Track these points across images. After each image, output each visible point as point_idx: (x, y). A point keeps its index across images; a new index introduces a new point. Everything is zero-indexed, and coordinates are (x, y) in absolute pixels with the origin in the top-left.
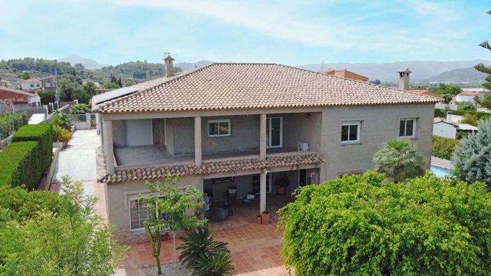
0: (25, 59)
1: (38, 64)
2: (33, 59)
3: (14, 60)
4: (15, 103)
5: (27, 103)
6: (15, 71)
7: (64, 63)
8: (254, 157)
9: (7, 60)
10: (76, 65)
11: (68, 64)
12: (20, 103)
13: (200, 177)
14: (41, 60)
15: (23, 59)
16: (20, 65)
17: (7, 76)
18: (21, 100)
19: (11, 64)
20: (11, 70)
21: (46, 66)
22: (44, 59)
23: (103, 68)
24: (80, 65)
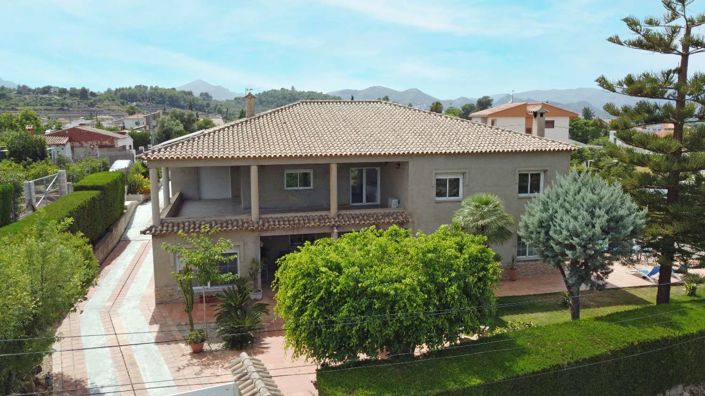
0: (136, 87)
1: (152, 94)
2: (146, 88)
3: (123, 89)
4: (101, 147)
5: (113, 146)
6: (123, 104)
7: (184, 92)
8: (323, 213)
9: (114, 89)
10: (202, 94)
11: (190, 93)
12: (106, 146)
13: (256, 234)
14: (156, 89)
15: (133, 87)
16: (130, 95)
17: (113, 110)
18: (107, 142)
19: (119, 94)
20: (118, 101)
21: (161, 96)
22: (160, 87)
23: (236, 99)
24: (206, 94)
